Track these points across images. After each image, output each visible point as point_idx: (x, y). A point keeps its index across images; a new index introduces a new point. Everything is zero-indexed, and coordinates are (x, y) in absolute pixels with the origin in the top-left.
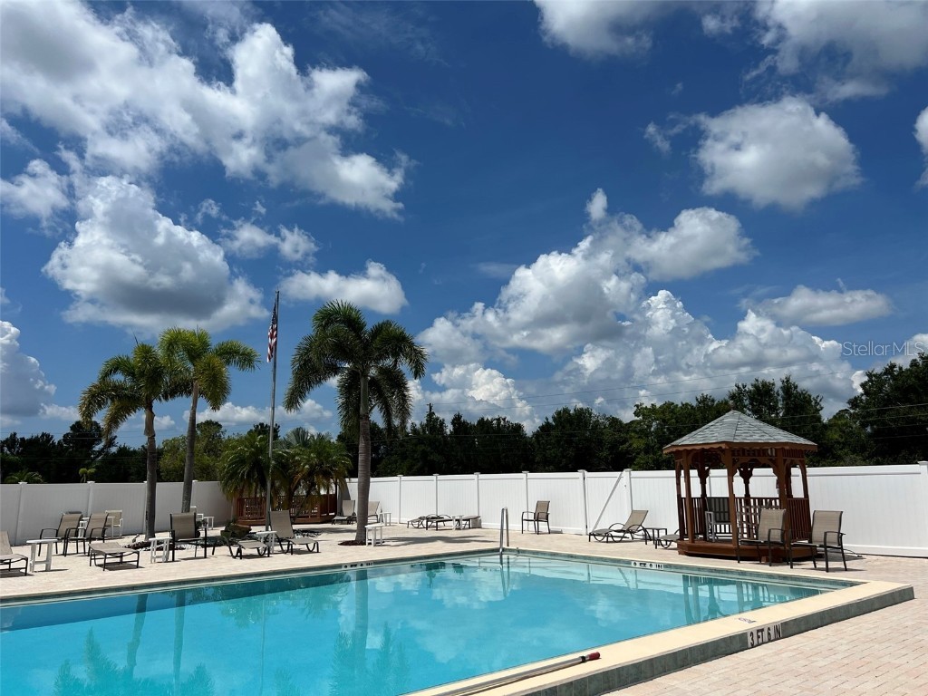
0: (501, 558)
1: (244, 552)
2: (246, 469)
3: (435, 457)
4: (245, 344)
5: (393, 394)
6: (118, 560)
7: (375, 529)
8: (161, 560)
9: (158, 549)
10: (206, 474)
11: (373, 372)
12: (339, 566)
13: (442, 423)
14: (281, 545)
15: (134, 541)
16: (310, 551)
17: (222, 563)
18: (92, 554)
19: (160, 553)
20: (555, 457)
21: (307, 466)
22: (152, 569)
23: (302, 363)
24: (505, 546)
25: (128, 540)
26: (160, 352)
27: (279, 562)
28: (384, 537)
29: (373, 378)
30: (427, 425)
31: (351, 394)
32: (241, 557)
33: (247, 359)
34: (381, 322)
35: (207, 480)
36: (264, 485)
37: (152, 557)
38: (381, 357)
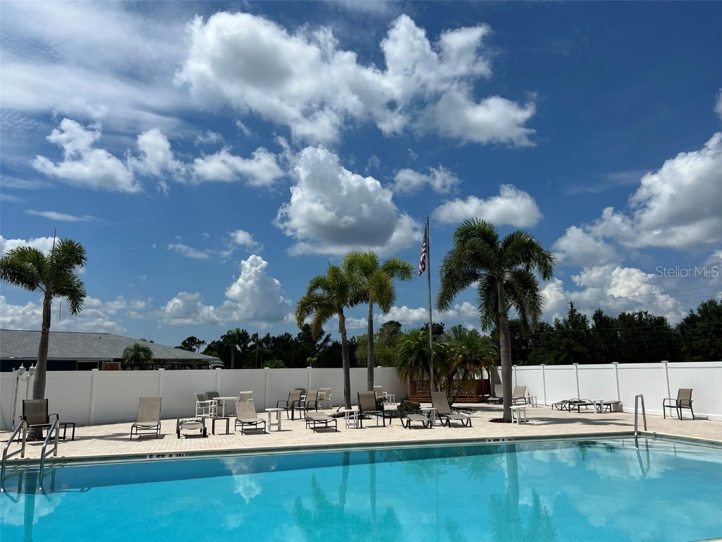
0: (636, 441)
1: (412, 423)
2: (413, 358)
3: (579, 349)
4: (403, 261)
5: (525, 294)
6: (324, 425)
7: (519, 410)
8: (352, 426)
9: (350, 418)
10: (387, 361)
11: (508, 276)
12: (484, 440)
13: (584, 319)
14: (441, 419)
15: (338, 411)
16: (464, 426)
17: (395, 432)
18: (308, 420)
19: (352, 421)
20: (703, 347)
21: (460, 356)
22: (348, 434)
23: (448, 272)
24: (641, 429)
25: (334, 411)
26: (343, 271)
27: (439, 433)
28: (528, 416)
29: (507, 282)
30: (570, 321)
31: (489, 295)
32: (410, 427)
33: (405, 272)
34: (512, 233)
35: (389, 366)
36: (428, 371)
37: (347, 424)
38: (513, 263)
